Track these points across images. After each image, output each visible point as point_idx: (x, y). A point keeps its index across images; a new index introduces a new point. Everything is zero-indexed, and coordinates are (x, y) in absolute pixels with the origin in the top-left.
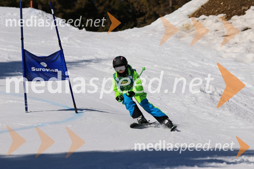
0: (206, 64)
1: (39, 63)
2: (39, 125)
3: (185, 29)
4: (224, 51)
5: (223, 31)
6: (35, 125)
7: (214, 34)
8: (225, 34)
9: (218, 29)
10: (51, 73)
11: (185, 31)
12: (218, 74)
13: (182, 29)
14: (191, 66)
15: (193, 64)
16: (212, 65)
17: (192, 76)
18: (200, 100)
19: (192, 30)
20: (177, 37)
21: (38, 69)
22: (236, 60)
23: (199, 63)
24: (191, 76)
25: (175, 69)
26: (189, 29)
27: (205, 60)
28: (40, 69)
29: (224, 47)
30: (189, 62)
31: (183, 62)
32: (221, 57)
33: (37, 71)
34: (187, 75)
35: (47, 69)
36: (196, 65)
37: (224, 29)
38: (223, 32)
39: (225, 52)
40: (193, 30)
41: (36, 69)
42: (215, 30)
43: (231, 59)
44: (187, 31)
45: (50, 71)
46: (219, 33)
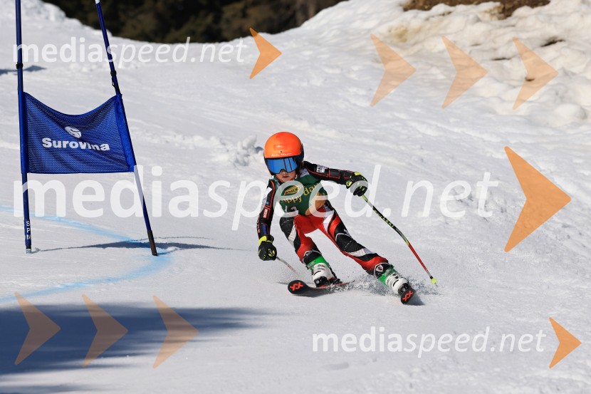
0: (456, 130)
1: (63, 127)
2: (67, 286)
3: (395, 40)
4: (500, 98)
5: (493, 45)
6: (59, 286)
7: (470, 52)
8: (500, 54)
9: (481, 40)
10: (91, 154)
11: (396, 45)
12: (488, 155)
13: (389, 41)
14: (420, 136)
15: (423, 129)
16: (471, 133)
17: (424, 159)
18: (456, 223)
19: (412, 41)
20: (377, 61)
21: (59, 142)
22: (530, 121)
23: (438, 127)
24: (422, 160)
25: (379, 143)
26: (405, 40)
27: (452, 120)
28: (65, 143)
29: (498, 88)
30: (413, 124)
31: (397, 124)
32: (492, 111)
33: (56, 147)
34: (411, 157)
35: (81, 143)
36: (430, 132)
37: (495, 43)
38: (495, 49)
39: (503, 101)
40: (416, 43)
41: (54, 142)
42: (473, 43)
43: (518, 119)
44: (401, 44)
45: (90, 148)
46: (484, 51)
